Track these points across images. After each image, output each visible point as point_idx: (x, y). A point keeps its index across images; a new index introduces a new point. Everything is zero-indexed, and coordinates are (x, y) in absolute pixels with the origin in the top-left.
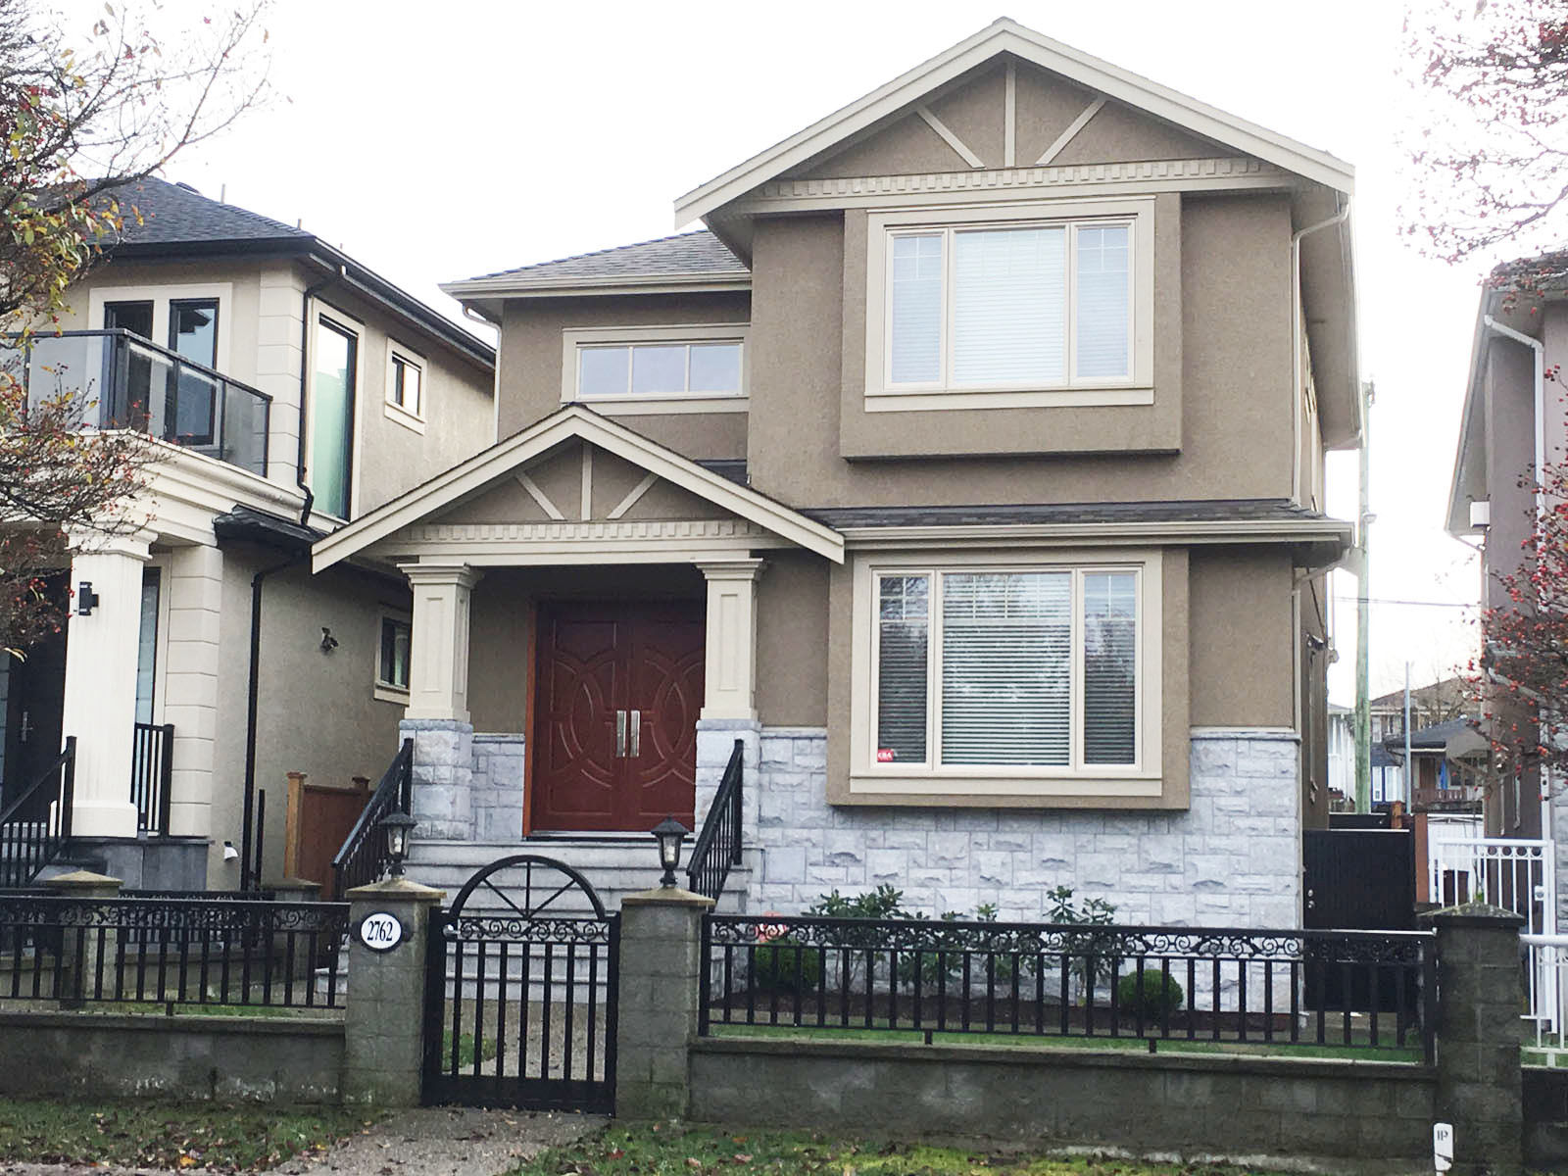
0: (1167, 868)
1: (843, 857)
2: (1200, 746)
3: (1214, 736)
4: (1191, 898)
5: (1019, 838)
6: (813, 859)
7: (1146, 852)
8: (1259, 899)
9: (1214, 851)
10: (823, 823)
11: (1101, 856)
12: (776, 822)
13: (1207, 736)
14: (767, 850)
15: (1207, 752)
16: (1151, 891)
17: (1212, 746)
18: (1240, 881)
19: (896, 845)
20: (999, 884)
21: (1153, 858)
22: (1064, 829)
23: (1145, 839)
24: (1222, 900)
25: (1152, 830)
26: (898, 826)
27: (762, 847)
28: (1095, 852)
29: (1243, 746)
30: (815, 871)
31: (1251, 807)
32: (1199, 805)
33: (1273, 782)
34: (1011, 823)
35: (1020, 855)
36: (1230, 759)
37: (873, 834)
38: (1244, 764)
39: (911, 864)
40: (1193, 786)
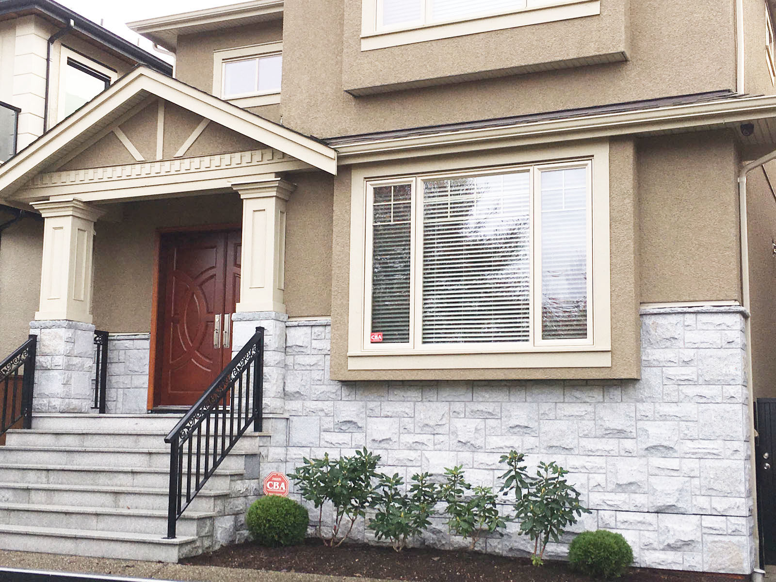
0: (620, 433)
1: (349, 425)
2: (649, 321)
3: (662, 311)
4: (643, 461)
5: (490, 407)
6: (326, 426)
7: (601, 419)
8: (709, 463)
9: (664, 418)
10: (333, 396)
11: (562, 422)
12: (298, 395)
13: (655, 311)
14: (291, 418)
15: (656, 326)
16: (607, 454)
17: (660, 320)
18: (689, 446)
19: (389, 414)
20: (474, 448)
21: (607, 424)
22: (529, 399)
23: (600, 406)
24: (674, 463)
25: (607, 399)
26: (391, 398)
27: (286, 415)
28: (556, 419)
29: (690, 319)
30: (328, 437)
31: (698, 376)
32: (649, 375)
33: (720, 353)
34: (483, 394)
35: (491, 422)
36: (678, 332)
37: (371, 405)
38: (691, 336)
39: (402, 430)
40: (644, 358)
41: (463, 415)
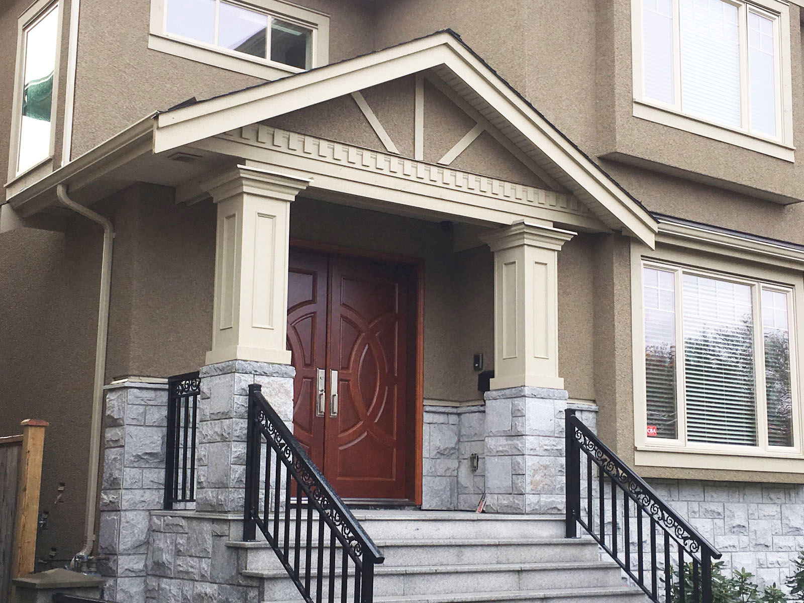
41: (698, 516)
